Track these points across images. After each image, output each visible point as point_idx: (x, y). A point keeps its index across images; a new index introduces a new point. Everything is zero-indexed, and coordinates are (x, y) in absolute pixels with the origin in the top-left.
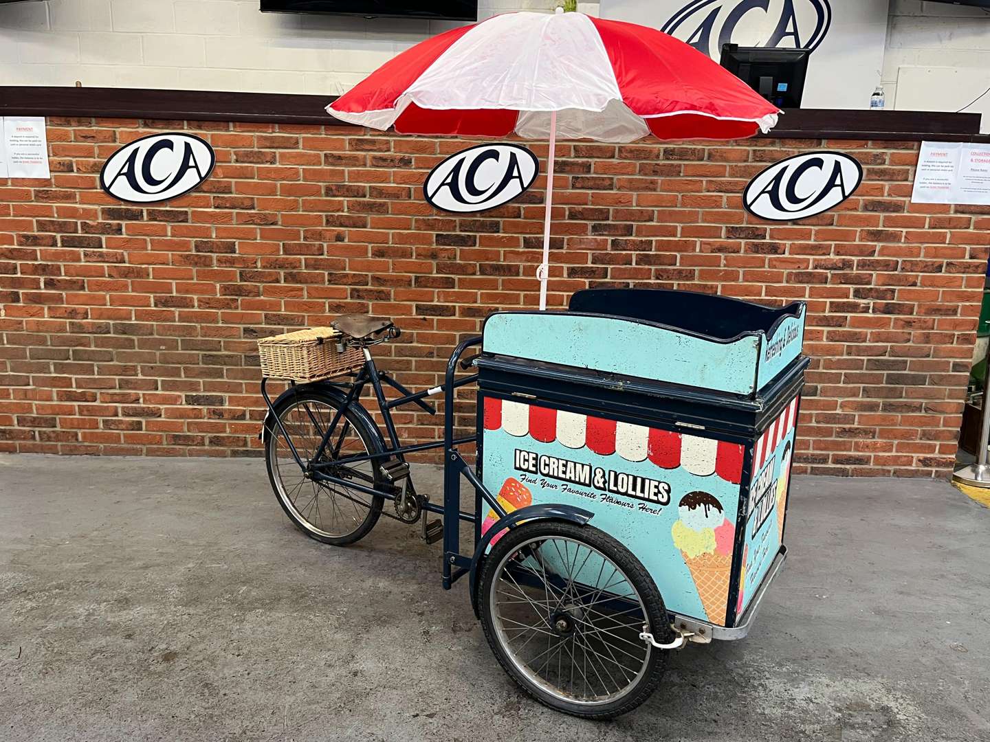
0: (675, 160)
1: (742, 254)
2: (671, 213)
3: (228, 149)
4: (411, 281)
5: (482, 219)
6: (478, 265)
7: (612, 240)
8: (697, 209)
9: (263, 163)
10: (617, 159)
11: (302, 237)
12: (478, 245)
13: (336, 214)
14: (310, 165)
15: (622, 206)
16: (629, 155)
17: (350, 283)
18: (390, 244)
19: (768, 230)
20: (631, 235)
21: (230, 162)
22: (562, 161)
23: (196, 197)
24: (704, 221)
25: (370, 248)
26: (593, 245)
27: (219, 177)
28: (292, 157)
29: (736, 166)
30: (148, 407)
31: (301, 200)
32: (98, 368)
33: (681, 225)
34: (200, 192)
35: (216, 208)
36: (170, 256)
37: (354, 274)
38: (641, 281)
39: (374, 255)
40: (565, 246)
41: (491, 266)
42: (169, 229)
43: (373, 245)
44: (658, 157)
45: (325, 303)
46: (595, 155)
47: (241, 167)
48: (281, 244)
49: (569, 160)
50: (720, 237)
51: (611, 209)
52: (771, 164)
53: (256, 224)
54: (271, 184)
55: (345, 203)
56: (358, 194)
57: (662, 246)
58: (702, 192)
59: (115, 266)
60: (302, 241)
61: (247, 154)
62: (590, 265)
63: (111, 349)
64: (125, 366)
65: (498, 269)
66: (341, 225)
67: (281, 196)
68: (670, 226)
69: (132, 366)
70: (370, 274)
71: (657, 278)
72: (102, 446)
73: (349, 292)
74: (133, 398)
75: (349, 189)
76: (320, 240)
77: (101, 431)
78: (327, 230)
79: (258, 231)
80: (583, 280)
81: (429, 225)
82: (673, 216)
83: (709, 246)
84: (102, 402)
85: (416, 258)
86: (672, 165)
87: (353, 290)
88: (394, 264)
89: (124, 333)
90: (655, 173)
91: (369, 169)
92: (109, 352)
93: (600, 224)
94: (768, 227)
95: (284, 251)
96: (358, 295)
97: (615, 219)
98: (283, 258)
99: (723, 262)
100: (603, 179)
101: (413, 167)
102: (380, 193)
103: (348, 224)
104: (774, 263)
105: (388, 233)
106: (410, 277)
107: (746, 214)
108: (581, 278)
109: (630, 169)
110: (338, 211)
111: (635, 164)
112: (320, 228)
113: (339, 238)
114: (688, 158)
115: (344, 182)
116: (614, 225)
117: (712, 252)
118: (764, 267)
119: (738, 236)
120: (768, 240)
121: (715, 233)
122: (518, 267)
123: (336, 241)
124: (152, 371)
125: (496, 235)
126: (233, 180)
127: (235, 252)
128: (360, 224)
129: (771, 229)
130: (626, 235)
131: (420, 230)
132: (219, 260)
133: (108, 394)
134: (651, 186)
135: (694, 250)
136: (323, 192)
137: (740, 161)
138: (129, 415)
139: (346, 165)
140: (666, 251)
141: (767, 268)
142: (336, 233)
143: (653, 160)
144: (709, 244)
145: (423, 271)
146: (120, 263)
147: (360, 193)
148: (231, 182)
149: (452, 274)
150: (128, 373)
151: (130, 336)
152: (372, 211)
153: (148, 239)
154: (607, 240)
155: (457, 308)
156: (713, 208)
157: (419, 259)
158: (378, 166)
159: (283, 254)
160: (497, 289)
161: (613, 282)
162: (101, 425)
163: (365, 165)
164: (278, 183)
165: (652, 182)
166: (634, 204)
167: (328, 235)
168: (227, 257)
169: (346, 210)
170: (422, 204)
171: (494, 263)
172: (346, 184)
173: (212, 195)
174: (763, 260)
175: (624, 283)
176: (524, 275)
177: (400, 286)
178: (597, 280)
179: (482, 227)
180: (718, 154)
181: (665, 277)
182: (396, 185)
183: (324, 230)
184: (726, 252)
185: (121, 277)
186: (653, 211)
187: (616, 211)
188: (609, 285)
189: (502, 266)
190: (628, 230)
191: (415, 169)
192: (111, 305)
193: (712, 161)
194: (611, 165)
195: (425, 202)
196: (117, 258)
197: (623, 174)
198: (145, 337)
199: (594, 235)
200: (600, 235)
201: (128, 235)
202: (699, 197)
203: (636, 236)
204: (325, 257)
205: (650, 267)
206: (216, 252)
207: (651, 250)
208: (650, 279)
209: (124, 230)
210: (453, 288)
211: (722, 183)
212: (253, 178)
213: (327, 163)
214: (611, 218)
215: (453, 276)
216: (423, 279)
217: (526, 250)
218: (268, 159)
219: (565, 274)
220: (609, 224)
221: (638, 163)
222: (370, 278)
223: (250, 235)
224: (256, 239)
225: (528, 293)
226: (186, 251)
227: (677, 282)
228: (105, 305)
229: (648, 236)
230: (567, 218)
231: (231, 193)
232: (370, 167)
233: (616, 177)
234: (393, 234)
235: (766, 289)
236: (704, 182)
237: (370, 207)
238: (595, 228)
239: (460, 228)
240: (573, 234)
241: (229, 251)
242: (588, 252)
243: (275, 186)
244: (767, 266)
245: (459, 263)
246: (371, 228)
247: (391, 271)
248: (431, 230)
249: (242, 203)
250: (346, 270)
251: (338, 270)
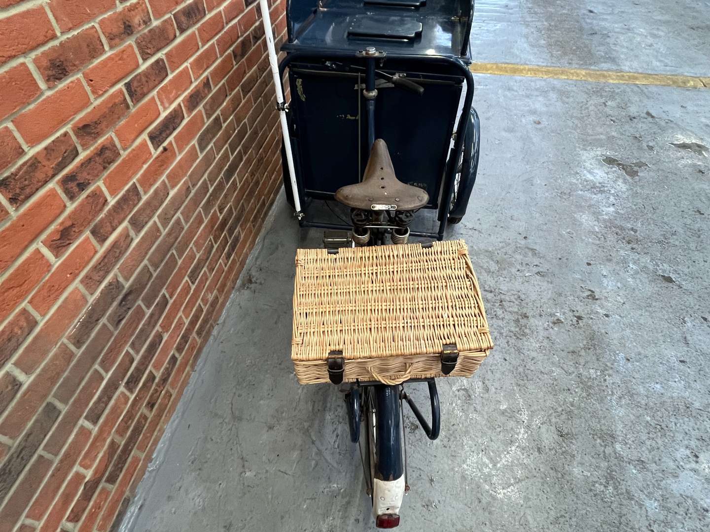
4: (125, 98)
6: (172, 17)
17: (50, 173)
25: (32, 67)
37: (46, 148)
39: (48, 80)
41: (184, 13)
43: (33, 56)
45: (37, 251)
70: (67, 128)
73: (60, 191)
85: (110, 47)
87: (65, 182)
88: (89, 80)
96: (79, 185)
105: (42, 10)
106: (121, 90)
145: (129, 68)
149: (158, 50)
155: (182, 105)
157: (115, 46)
160: (199, 48)
171: (184, 4)
176: (208, 10)
177: (119, 118)
210: (167, 75)
215: (160, 55)
216: (134, 83)
222: (74, 138)
225: (218, 36)
234: (49, 6)
247: (92, 98)
250: (22, 153)
251: (13, 161)
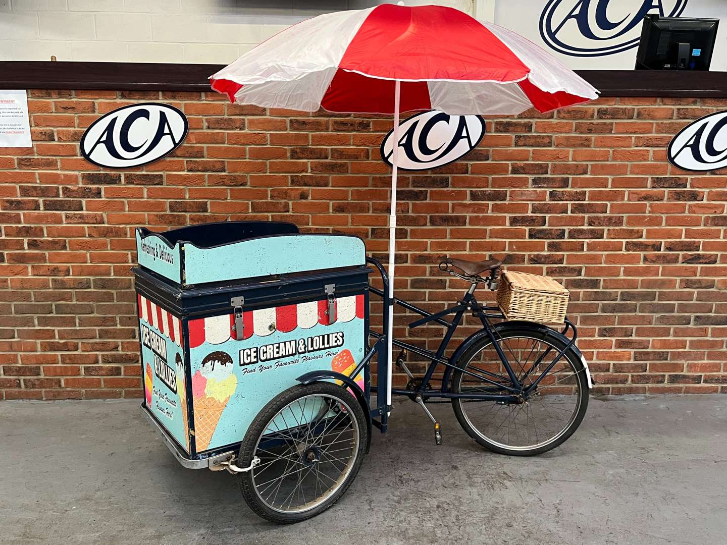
0: (607, 118)
1: (665, 201)
2: (603, 167)
3: (201, 117)
4: (367, 233)
5: (433, 176)
6: (428, 217)
7: (550, 192)
8: (626, 163)
9: (233, 129)
10: (556, 119)
11: (269, 196)
12: (428, 199)
13: (301, 175)
14: (276, 131)
15: (560, 161)
16: (566, 116)
18: (350, 201)
19: (689, 180)
20: (567, 187)
21: (202, 129)
22: (506, 122)
23: (170, 161)
24: (632, 173)
25: (331, 205)
26: (533, 196)
27: (192, 143)
28: (260, 123)
29: (662, 123)
30: (127, 354)
31: (268, 162)
32: (79, 319)
33: (612, 177)
34: (174, 157)
35: (189, 171)
36: (146, 216)
37: (317, 228)
38: (575, 228)
39: (335, 210)
40: (508, 198)
41: (441, 218)
42: (145, 191)
43: (334, 202)
44: (592, 117)
46: (536, 116)
47: (213, 133)
48: (250, 203)
49: (513, 121)
50: (647, 187)
51: (550, 163)
52: (693, 121)
53: (226, 185)
54: (240, 148)
55: (309, 165)
56: (320, 155)
57: (594, 196)
58: (631, 147)
59: (95, 227)
60: (269, 200)
61: (218, 122)
62: (530, 214)
63: (91, 303)
64: (105, 318)
65: (447, 220)
66: (305, 185)
67: (249, 159)
68: (602, 178)
69: (110, 317)
71: (590, 225)
72: (83, 391)
74: (112, 346)
75: (312, 151)
76: (285, 199)
77: (81, 377)
78: (292, 190)
79: (229, 191)
80: (523, 227)
81: (385, 183)
82: (605, 169)
83: (636, 196)
84: (83, 351)
85: (373, 212)
86: (605, 124)
88: (352, 218)
89: (103, 288)
90: (590, 131)
91: (331, 133)
92: (90, 306)
93: (540, 178)
94: (689, 177)
95: (252, 209)
97: (553, 172)
98: (252, 216)
99: (648, 209)
100: (543, 137)
101: (371, 130)
102: (341, 154)
103: (311, 184)
104: (694, 209)
105: (348, 191)
106: (367, 229)
107: (670, 166)
108: (522, 226)
109: (567, 128)
110: (302, 172)
111: (572, 124)
112: (286, 188)
113: (303, 196)
114: (619, 117)
115: (308, 145)
116: (552, 178)
117: (639, 200)
118: (684, 212)
119: (662, 186)
120: (688, 189)
121: (642, 183)
122: (465, 217)
123: (301, 199)
124: (130, 322)
125: (445, 189)
126: (205, 145)
127: (207, 211)
128: (322, 183)
129: (691, 178)
130: (562, 187)
131: (376, 186)
132: (191, 219)
133: (89, 343)
134: (586, 143)
135: (623, 199)
136: (289, 154)
137: (666, 118)
138: (108, 362)
139: (310, 130)
140: (599, 200)
141: (687, 214)
142: (301, 191)
143: (587, 119)
144: (636, 193)
145: (379, 224)
146: (100, 223)
147: (322, 155)
148: (203, 147)
149: (405, 225)
150: (107, 324)
151: (109, 291)
152: (333, 171)
153: (125, 201)
154: (546, 191)
155: (409, 256)
156: (641, 161)
157: (376, 213)
158: (339, 131)
159: (252, 212)
160: (446, 238)
161: (550, 230)
162: (83, 372)
163: (327, 130)
164: (248, 147)
165: (587, 139)
166: (570, 159)
167: (293, 194)
168: (200, 216)
169: (309, 171)
170: (379, 164)
171: (444, 214)
172: (310, 147)
173: (185, 160)
174: (684, 206)
175: (560, 229)
176: (470, 224)
178: (536, 228)
179: (433, 182)
180: (646, 113)
181: (597, 223)
182: (355, 147)
183: (288, 189)
184: (651, 200)
185: (100, 237)
186: (587, 165)
187: (554, 166)
188: (547, 232)
189: (451, 217)
190: (565, 183)
191: (373, 132)
192: (91, 263)
193: (640, 119)
194: (550, 124)
195: (382, 162)
196: (96, 219)
197: (561, 132)
198: (123, 291)
199: (535, 187)
200: (540, 187)
201: (107, 198)
202: (629, 151)
203: (572, 187)
204: (290, 213)
205: (583, 215)
206: (189, 212)
207: (585, 200)
208: (583, 225)
209: (103, 193)
210: (406, 238)
211: (648, 139)
212: (224, 143)
213: (292, 128)
214: (549, 172)
215: (405, 227)
216: (379, 231)
217: (473, 202)
218: (238, 125)
219: (508, 223)
220: (548, 178)
221: (574, 122)
223: (222, 196)
224: (226, 199)
225: (474, 240)
226: (161, 211)
227: (607, 228)
228: (86, 263)
229: (583, 188)
230: (510, 172)
231: (203, 157)
232: (332, 131)
233: (554, 136)
234: (352, 191)
235: (686, 232)
236: (633, 139)
237: (332, 168)
238: (535, 182)
239: (413, 184)
240: (515, 187)
241: (201, 210)
242: (529, 202)
243: (245, 150)
244: (687, 211)
245: (412, 216)
246: (332, 186)
247: (350, 224)
248: (387, 187)
249: (214, 166)
250: (308, 225)
251: (304, 225)
